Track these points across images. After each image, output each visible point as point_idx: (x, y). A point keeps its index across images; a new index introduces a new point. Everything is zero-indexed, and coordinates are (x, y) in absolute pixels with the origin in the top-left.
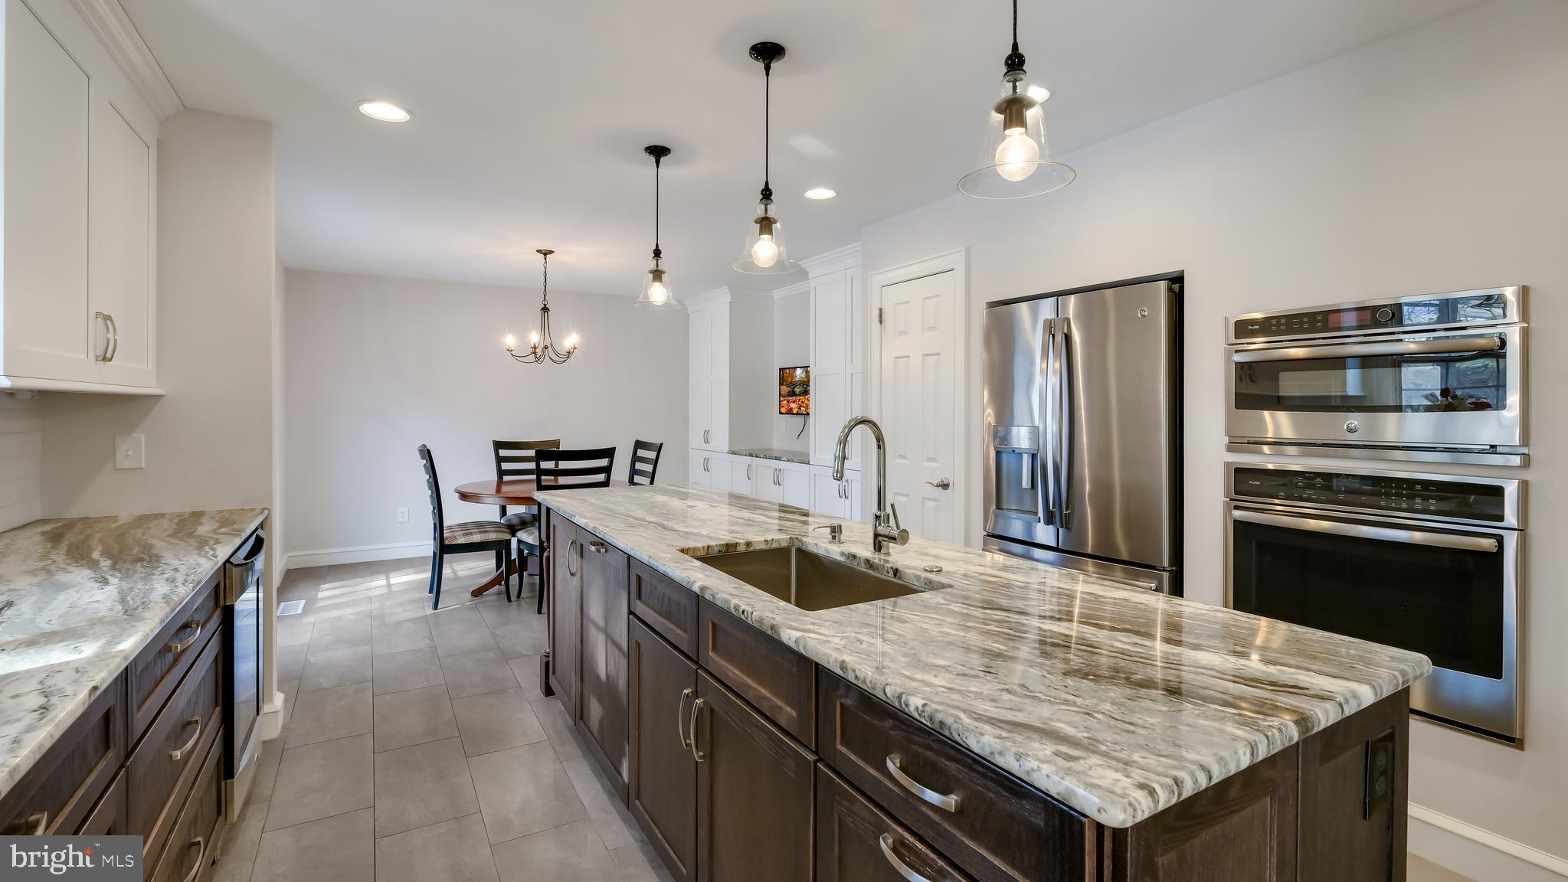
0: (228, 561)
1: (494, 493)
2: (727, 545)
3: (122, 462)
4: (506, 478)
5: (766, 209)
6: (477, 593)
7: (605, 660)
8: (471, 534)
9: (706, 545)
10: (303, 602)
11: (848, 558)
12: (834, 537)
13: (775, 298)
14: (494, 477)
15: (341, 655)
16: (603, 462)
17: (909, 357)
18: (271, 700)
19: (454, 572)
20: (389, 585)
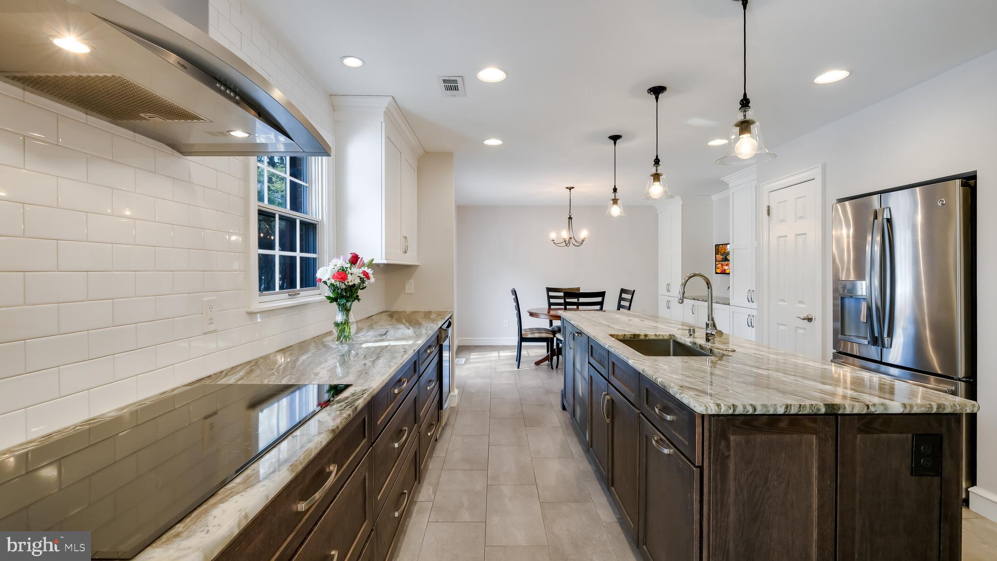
0: (441, 328)
1: (547, 313)
2: (634, 335)
3: (407, 291)
4: (552, 307)
5: (657, 170)
6: (538, 363)
7: (582, 387)
8: (534, 333)
9: (623, 334)
10: (464, 359)
11: (693, 344)
12: (691, 335)
13: (714, 200)
14: (547, 306)
15: (479, 381)
16: (599, 299)
17: (786, 236)
18: (453, 391)
19: (528, 353)
20: (499, 356)
